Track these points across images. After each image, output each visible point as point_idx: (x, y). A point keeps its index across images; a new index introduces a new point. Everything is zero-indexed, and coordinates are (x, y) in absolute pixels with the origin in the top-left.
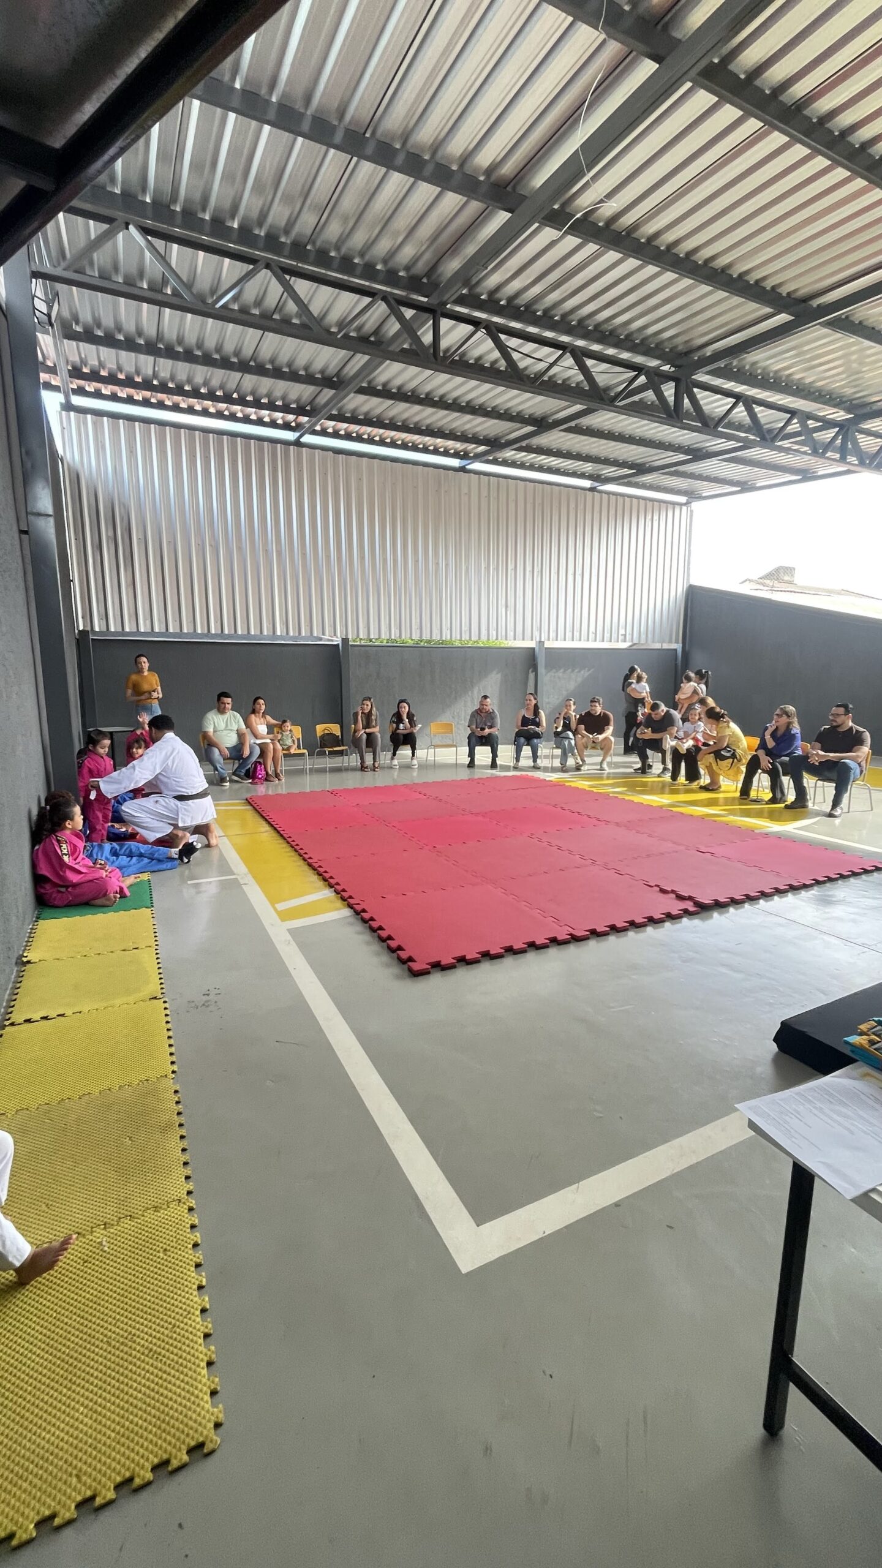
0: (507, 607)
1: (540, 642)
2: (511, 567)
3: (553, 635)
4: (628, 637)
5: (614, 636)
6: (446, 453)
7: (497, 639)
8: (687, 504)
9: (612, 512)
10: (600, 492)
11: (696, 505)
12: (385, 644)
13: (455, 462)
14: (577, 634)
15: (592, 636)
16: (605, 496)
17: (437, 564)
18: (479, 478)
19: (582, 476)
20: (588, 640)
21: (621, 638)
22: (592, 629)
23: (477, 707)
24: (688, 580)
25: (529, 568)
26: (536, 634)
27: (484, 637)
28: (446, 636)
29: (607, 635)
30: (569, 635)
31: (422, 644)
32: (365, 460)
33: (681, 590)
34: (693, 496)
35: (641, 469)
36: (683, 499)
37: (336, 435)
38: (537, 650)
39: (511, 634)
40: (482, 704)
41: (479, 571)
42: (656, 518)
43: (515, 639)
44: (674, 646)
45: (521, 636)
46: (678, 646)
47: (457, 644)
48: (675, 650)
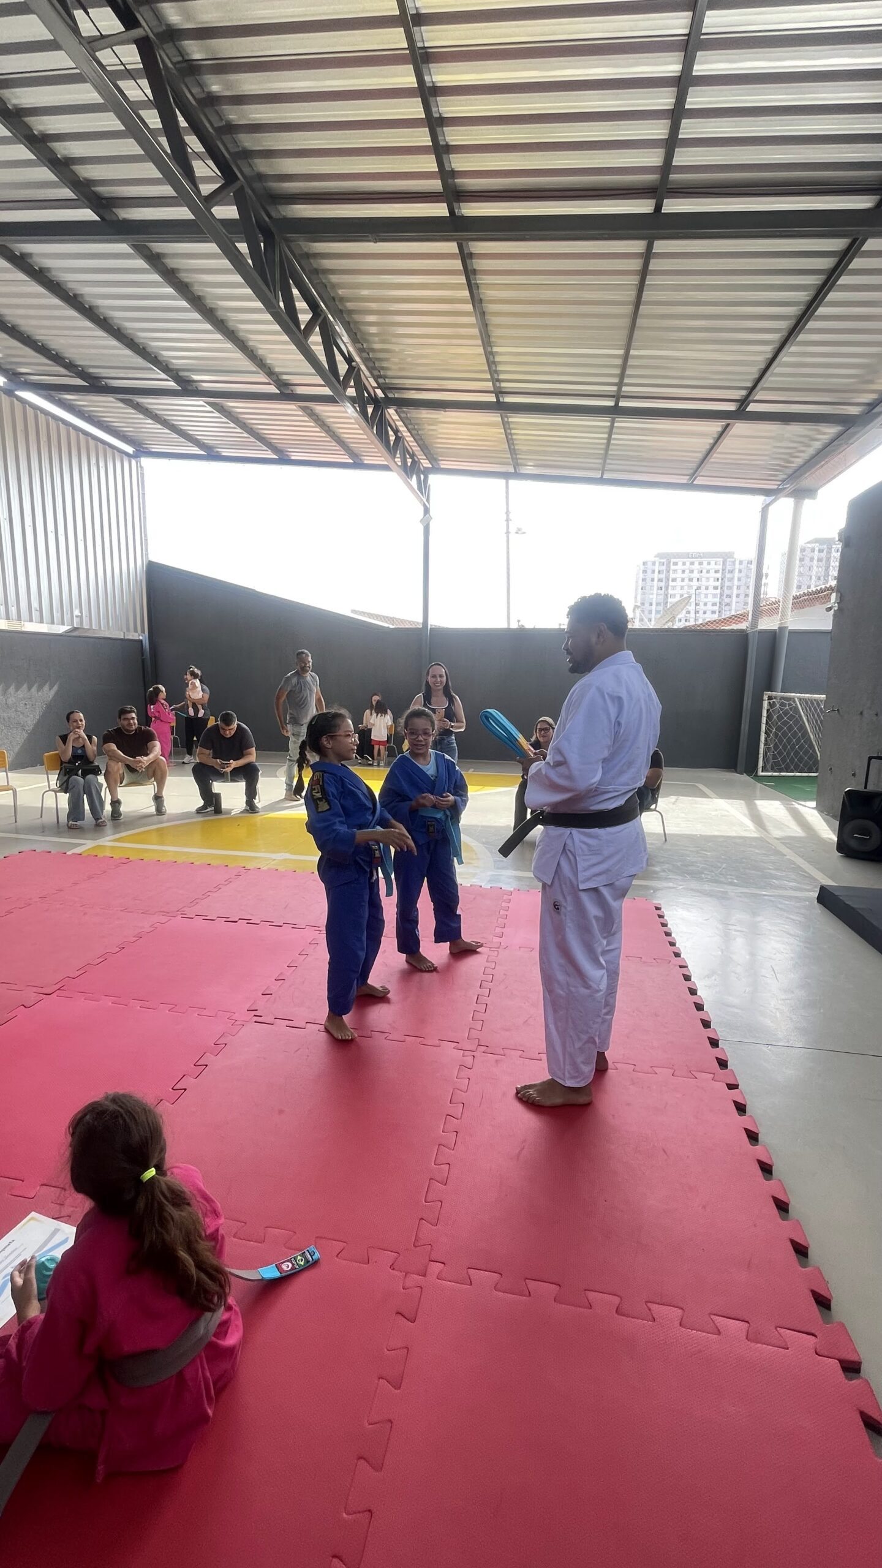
10: (21, 400)
11: (145, 461)
16: (29, 412)
22: (35, 604)
24: (147, 555)
29: (57, 615)
34: (142, 450)
35: (95, 385)
36: (130, 450)
44: (137, 636)
46: (144, 637)
48: (141, 641)
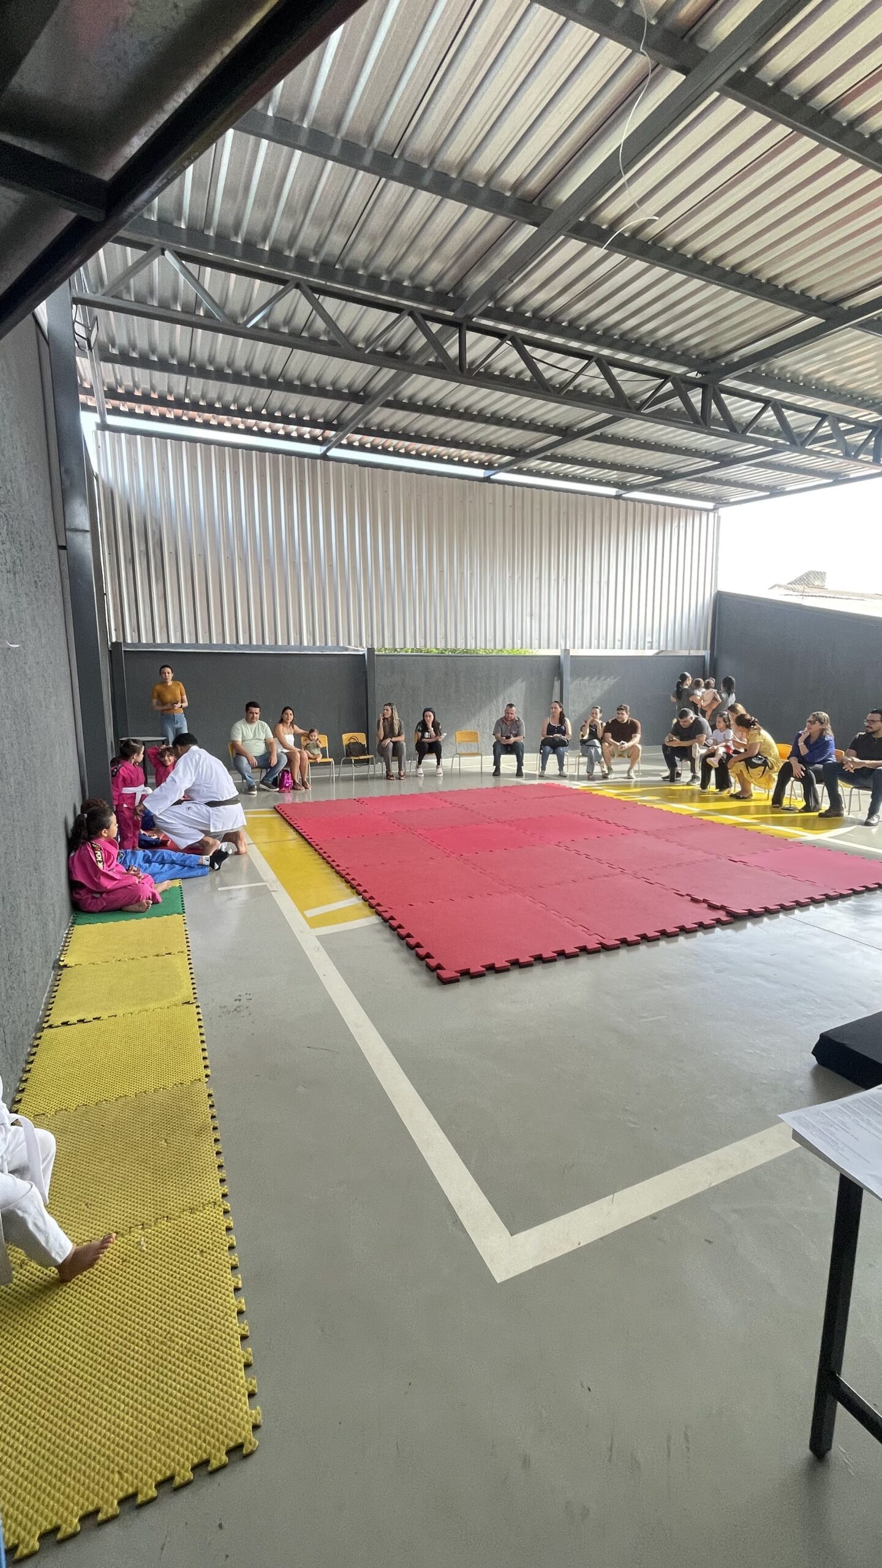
0: (531, 615)
1: (566, 650)
2: (535, 575)
3: (578, 642)
4: (655, 645)
5: (641, 643)
6: (471, 464)
7: (522, 648)
8: (715, 509)
9: (638, 520)
10: (626, 499)
11: (723, 511)
12: (409, 653)
13: (480, 473)
14: (602, 642)
15: (618, 644)
16: (630, 504)
17: (462, 573)
18: (504, 488)
19: (608, 484)
20: (614, 648)
21: (647, 645)
22: (618, 636)
23: (502, 715)
24: (716, 585)
25: (553, 577)
26: (562, 642)
27: (508, 646)
28: (471, 645)
29: (633, 643)
30: (594, 642)
31: (447, 653)
32: (390, 471)
33: (709, 597)
34: (720, 501)
35: (667, 476)
36: (710, 505)
37: (362, 448)
38: (562, 658)
39: (536, 643)
40: (507, 712)
41: (504, 581)
42: (682, 524)
43: (540, 648)
44: (702, 653)
45: (546, 645)
46: (706, 653)
47: (481, 653)
48: (704, 657)
